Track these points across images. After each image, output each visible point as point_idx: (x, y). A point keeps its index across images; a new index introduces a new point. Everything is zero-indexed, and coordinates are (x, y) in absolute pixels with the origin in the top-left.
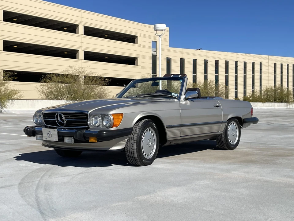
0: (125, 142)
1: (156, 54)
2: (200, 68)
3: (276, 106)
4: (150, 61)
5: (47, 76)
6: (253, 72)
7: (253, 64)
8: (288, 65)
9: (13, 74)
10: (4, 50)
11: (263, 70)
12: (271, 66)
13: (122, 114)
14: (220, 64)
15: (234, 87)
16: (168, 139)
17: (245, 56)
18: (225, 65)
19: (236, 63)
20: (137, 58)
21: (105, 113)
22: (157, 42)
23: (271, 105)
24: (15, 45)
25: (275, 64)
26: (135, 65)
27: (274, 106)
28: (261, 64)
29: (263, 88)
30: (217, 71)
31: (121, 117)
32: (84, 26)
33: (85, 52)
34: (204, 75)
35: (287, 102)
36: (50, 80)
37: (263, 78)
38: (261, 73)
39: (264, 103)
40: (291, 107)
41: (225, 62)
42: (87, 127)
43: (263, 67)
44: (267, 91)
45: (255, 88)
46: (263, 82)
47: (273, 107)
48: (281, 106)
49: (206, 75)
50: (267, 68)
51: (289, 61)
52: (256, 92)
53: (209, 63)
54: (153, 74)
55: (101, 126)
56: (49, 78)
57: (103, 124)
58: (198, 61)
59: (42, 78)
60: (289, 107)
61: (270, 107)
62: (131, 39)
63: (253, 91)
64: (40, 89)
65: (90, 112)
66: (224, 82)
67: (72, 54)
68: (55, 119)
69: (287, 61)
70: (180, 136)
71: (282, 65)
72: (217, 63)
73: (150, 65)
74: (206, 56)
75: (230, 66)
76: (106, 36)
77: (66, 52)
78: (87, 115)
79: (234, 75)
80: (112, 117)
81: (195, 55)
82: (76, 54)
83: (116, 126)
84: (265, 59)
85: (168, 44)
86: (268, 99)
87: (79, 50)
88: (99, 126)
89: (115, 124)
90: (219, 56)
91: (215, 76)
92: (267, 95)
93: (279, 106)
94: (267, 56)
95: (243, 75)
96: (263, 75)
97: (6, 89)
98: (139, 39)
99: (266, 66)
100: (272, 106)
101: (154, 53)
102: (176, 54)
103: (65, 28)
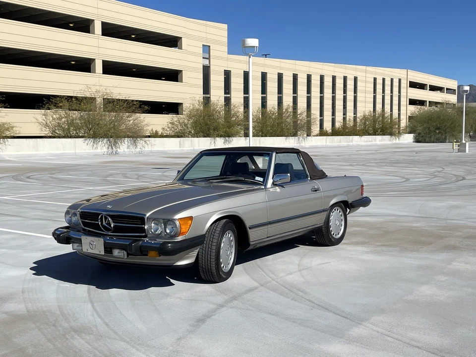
0: (194, 253)
1: (209, 65)
2: (272, 86)
3: (378, 140)
4: (201, 76)
6: (345, 91)
7: (345, 79)
8: (392, 80)
11: (358, 88)
12: (369, 82)
13: (191, 218)
14: (299, 80)
15: (318, 113)
16: (252, 243)
17: (334, 67)
18: (306, 81)
19: (322, 78)
20: (181, 71)
21: (169, 217)
22: (209, 46)
23: (370, 140)
25: (375, 79)
26: (177, 81)
27: (375, 140)
28: (356, 79)
29: (358, 115)
30: (295, 90)
31: (190, 222)
32: (102, 22)
33: (104, 61)
34: (277, 96)
35: (391, 134)
36: (55, 106)
37: (358, 99)
38: (355, 91)
39: (362, 136)
40: (397, 141)
41: (306, 77)
42: (144, 234)
43: (359, 84)
44: (365, 118)
45: (348, 114)
46: (358, 104)
47: (374, 143)
48: (384, 140)
49: (280, 95)
50: (363, 84)
51: (394, 74)
52: (350, 119)
53: (284, 78)
54: (204, 95)
55: (163, 234)
56: (55, 103)
57: (165, 231)
58: (268, 76)
60: (394, 142)
61: (369, 142)
62: (172, 42)
63: (344, 119)
64: (40, 120)
65: (148, 215)
66: (305, 105)
68: (98, 221)
69: (391, 73)
70: (266, 237)
71: (384, 80)
72: (295, 77)
73: (201, 82)
74: (280, 68)
75: (313, 82)
76: (133, 36)
78: (143, 219)
79: (319, 95)
80: (177, 223)
81: (264, 65)
82: (90, 64)
83: (183, 234)
84: (362, 71)
85: (226, 49)
86: (366, 131)
87: (95, 59)
88: (160, 234)
89: (182, 232)
90: (298, 68)
91: (293, 97)
92: (365, 124)
93: (381, 140)
94: (364, 67)
95: (330, 96)
96: (359, 94)
98: (185, 42)
99: (361, 81)
100: (372, 141)
101: (206, 62)
102: (238, 65)
103: (72, 23)
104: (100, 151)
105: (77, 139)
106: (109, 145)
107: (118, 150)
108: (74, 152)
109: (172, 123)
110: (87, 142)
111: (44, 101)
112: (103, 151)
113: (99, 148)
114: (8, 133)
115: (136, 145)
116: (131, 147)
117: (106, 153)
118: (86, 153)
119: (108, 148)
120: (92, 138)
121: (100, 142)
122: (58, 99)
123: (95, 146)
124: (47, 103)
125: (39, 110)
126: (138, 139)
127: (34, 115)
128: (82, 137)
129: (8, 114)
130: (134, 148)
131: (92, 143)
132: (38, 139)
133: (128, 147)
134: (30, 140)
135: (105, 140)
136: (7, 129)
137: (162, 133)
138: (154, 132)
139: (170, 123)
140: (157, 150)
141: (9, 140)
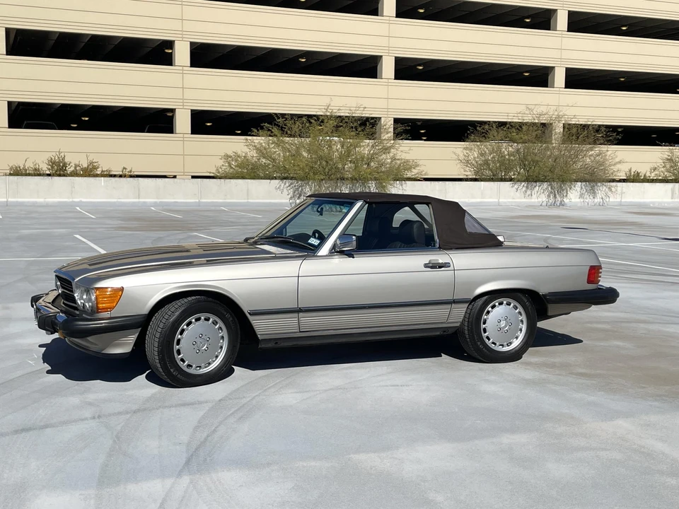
5: (478, 128)
9: (407, 128)
10: (396, 78)
16: (261, 337)
24: (420, 65)
32: (569, 11)
33: (568, 70)
36: (484, 136)
56: (483, 133)
59: (468, 134)
64: (462, 157)
65: (77, 279)
67: (538, 77)
70: (298, 331)
76: (624, 28)
77: (527, 72)
82: (547, 75)
83: (105, 310)
87: (554, 67)
97: (393, 159)
103: (528, 18)
104: (536, 200)
105: (502, 183)
106: (551, 192)
107: (565, 200)
108: (497, 200)
109: (670, 160)
110: (516, 186)
111: (469, 130)
112: (540, 200)
113: (534, 196)
114: (409, 175)
115: (594, 193)
116: (586, 196)
117: (544, 204)
118: (515, 202)
119: (549, 196)
120: (524, 181)
121: (537, 187)
122: (487, 127)
123: (529, 192)
124: (472, 132)
125: (463, 143)
126: (599, 184)
127: (454, 150)
128: (511, 180)
129: (412, 148)
130: (592, 198)
131: (524, 189)
132: (447, 183)
133: (581, 196)
134: (436, 183)
135: (545, 185)
136: (410, 169)
137: (645, 176)
138: (633, 174)
139: (668, 159)
140: (631, 202)
141: (407, 182)
